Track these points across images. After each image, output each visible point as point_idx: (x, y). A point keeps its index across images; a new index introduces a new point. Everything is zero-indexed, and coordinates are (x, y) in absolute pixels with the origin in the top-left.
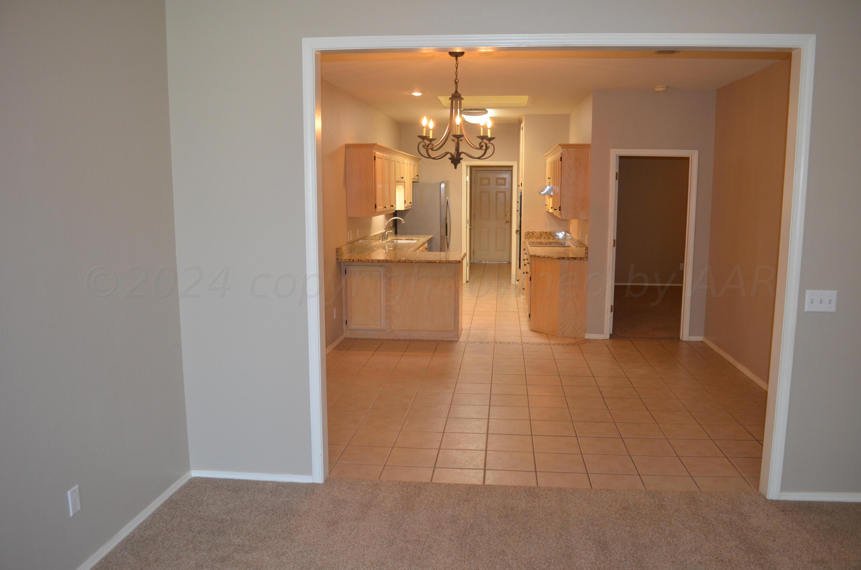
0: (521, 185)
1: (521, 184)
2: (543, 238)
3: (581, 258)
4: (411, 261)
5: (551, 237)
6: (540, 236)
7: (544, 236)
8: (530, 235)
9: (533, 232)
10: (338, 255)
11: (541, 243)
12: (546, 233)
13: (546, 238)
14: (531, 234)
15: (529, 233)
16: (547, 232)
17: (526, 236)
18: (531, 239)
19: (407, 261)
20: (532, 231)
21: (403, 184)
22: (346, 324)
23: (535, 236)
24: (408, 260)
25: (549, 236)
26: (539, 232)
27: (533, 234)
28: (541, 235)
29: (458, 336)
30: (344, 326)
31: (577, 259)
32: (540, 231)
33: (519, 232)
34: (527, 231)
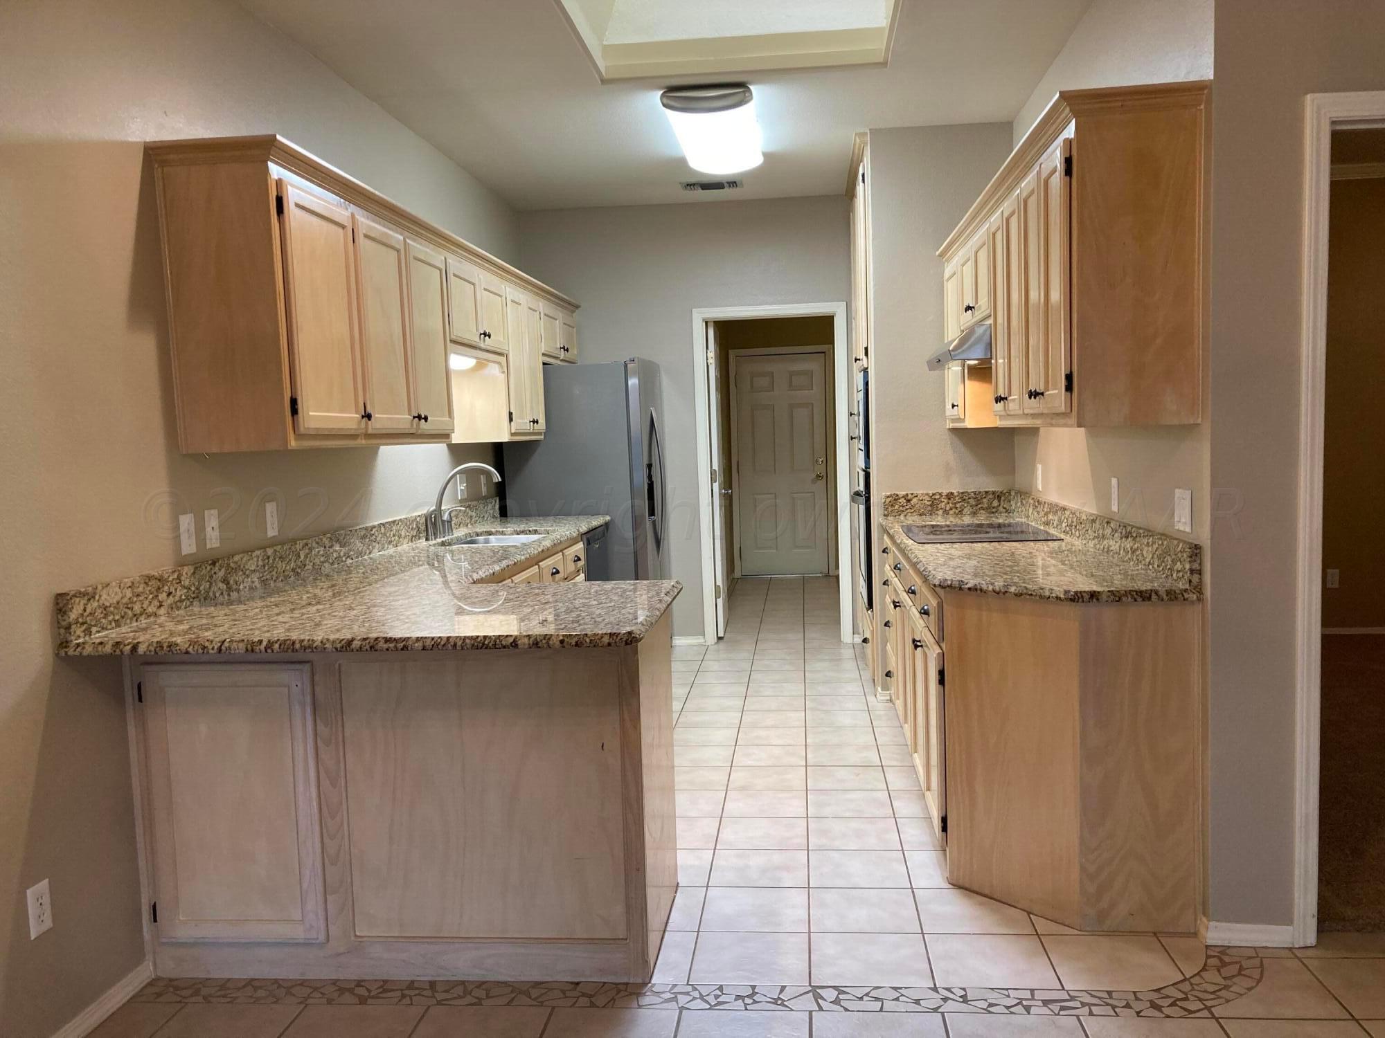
0: (866, 354)
1: (866, 349)
2: (940, 512)
3: (1172, 596)
4: (401, 645)
5: (966, 510)
6: (931, 506)
7: (943, 505)
8: (897, 504)
9: (910, 496)
10: (64, 624)
11: (935, 529)
12: (950, 496)
13: (951, 512)
14: (903, 501)
15: (895, 498)
16: (952, 493)
17: (886, 509)
18: (902, 515)
19: (382, 645)
20: (904, 493)
21: (503, 360)
22: (155, 921)
23: (914, 506)
24: (387, 640)
25: (958, 506)
26: (927, 494)
27: (909, 501)
28: (934, 504)
29: (646, 962)
30: (145, 929)
31: (1154, 597)
32: (931, 492)
33: (864, 496)
34: (888, 494)
